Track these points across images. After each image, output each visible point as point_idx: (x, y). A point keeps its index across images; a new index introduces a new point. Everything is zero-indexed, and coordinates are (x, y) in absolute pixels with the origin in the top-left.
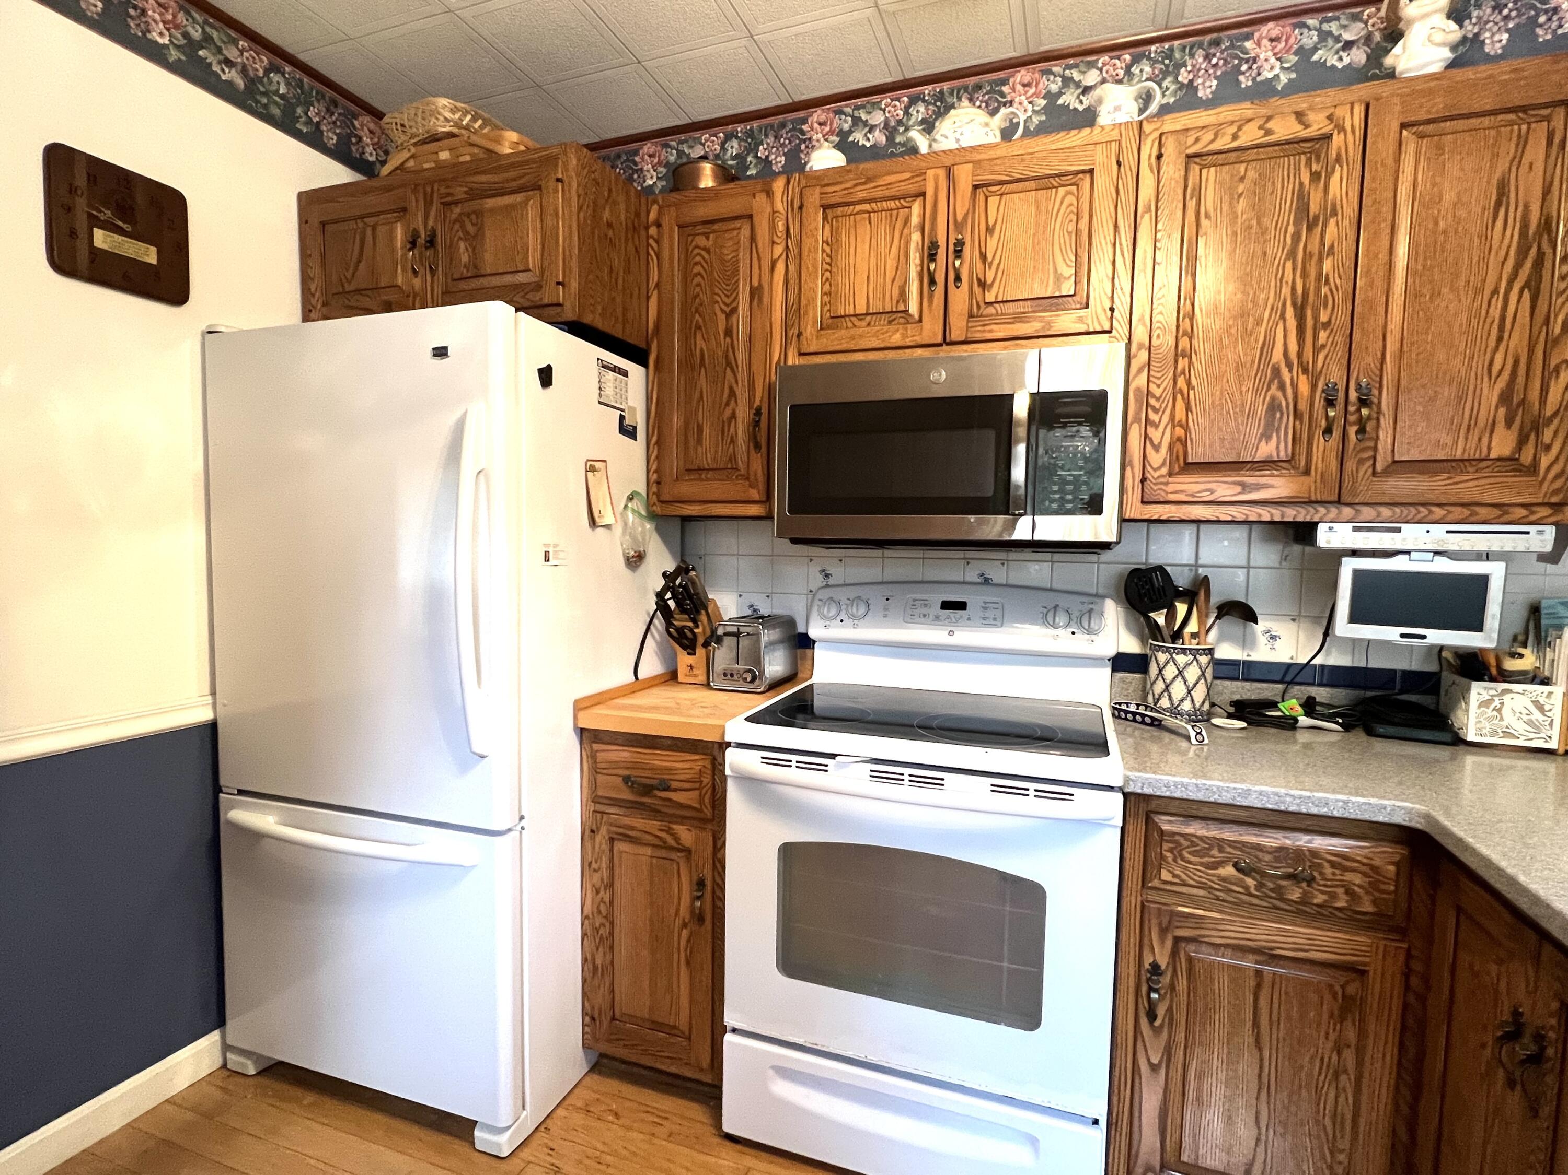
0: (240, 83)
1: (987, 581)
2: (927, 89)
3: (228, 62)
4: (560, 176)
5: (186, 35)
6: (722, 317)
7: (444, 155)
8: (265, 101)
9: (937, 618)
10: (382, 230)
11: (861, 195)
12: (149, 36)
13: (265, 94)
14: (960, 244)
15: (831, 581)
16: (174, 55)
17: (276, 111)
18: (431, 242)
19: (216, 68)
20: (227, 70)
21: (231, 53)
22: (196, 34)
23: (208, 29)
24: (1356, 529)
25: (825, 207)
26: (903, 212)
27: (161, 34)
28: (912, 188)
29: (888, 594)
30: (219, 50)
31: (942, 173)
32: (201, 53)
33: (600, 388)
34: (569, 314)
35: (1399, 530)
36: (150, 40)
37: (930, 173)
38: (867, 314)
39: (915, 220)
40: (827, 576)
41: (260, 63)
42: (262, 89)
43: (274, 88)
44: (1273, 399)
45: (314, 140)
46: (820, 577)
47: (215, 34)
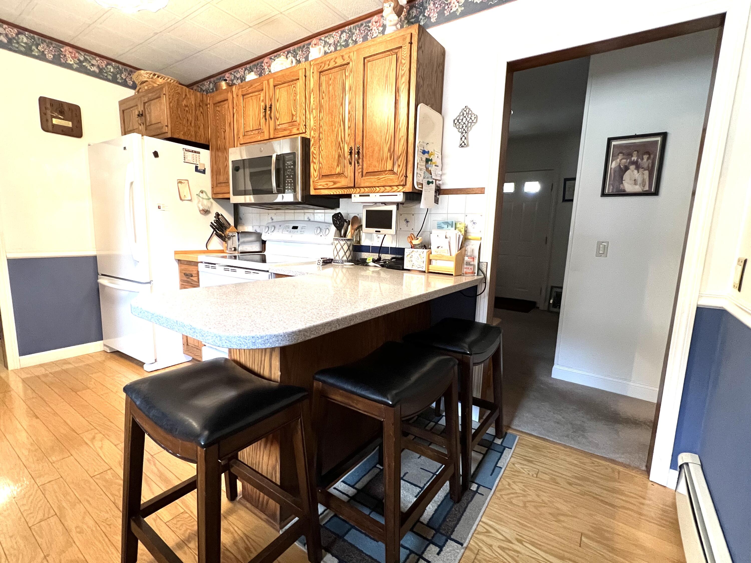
0: (97, 71)
1: (309, 220)
2: (291, 48)
3: (93, 65)
4: (164, 93)
5: (79, 60)
6: (223, 133)
7: (146, 88)
8: (106, 75)
9: (290, 232)
10: (133, 112)
11: (250, 91)
12: (67, 62)
13: (106, 73)
14: (271, 105)
15: (274, 221)
16: (75, 66)
17: (110, 77)
18: (142, 115)
19: (89, 67)
20: (92, 67)
21: (94, 62)
22: (82, 59)
23: (86, 56)
24: (360, 196)
25: (243, 96)
26: (259, 96)
27: (71, 61)
28: (260, 88)
29: (280, 224)
30: (90, 62)
31: (266, 82)
32: (84, 64)
33: (184, 158)
34: (169, 135)
35: (369, 196)
36: (68, 63)
37: (264, 82)
38: (253, 130)
39: (262, 98)
40: (272, 219)
41: (103, 64)
42: (105, 71)
43: (108, 71)
44: (339, 152)
45: (124, 84)
46: (271, 220)
47: (88, 58)
